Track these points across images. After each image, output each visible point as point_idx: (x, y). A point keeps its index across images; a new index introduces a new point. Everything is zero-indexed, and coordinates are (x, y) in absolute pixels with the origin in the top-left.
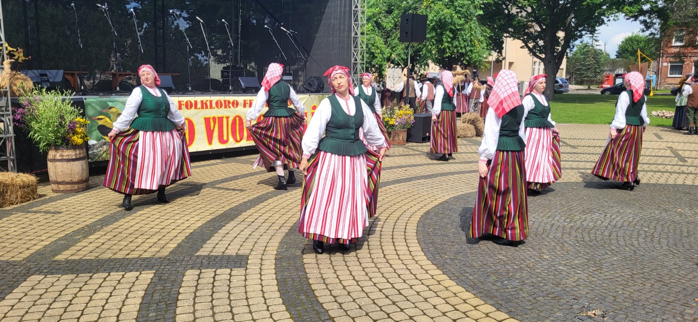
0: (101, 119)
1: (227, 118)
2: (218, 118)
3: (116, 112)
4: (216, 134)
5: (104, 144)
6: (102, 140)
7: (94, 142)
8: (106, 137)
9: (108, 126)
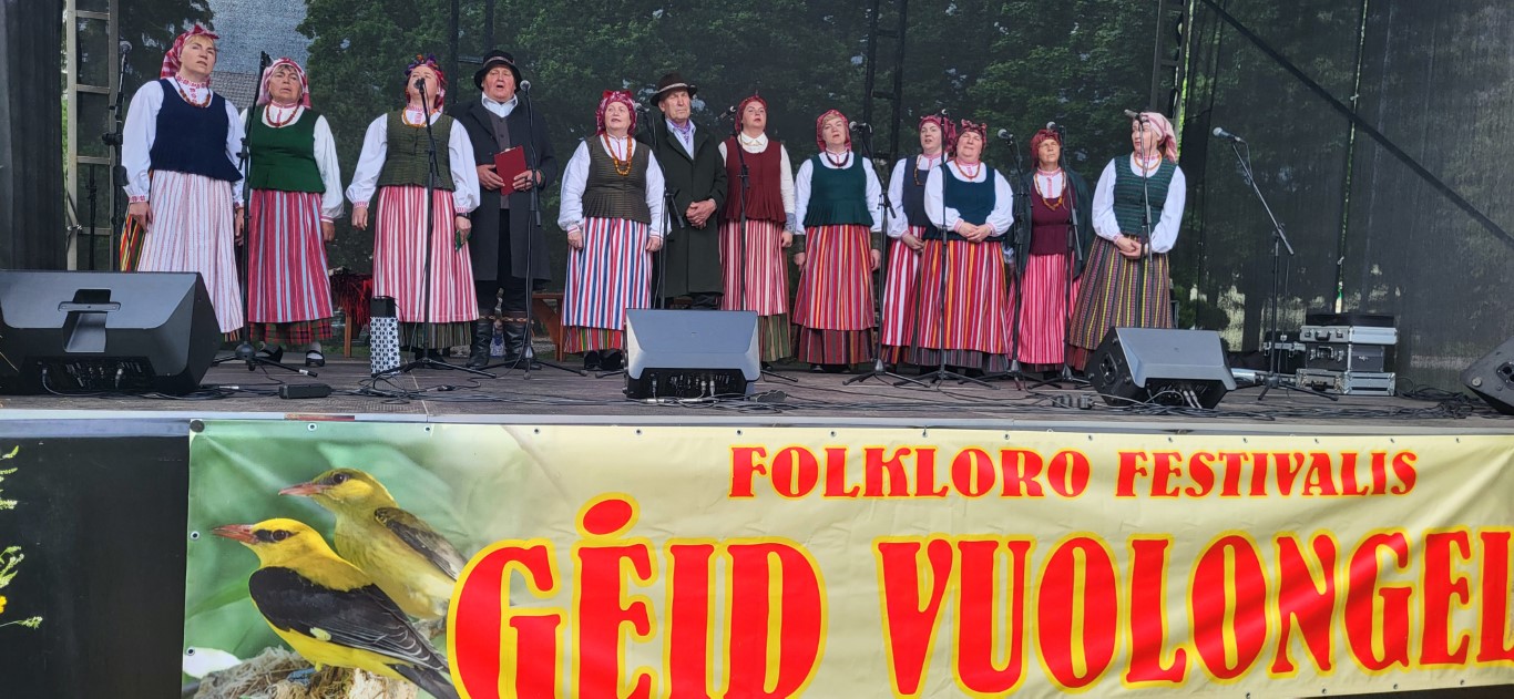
0: (280, 535)
1: (1019, 548)
2: (962, 545)
3: (368, 500)
4: (945, 634)
5: (284, 672)
6: (269, 651)
7: (225, 661)
8: (292, 637)
9: (314, 573)
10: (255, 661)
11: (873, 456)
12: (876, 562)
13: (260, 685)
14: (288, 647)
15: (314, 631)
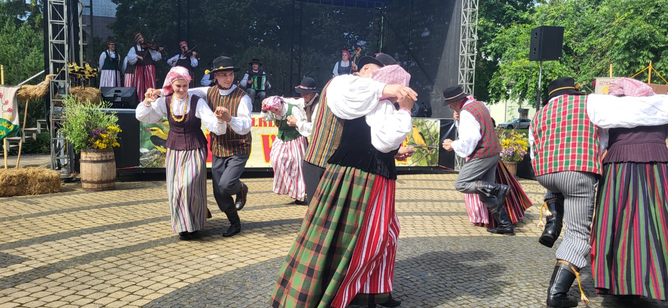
0: (155, 130)
5: (156, 153)
6: (154, 149)
7: (146, 150)
8: (157, 147)
9: (161, 137)
10: (151, 151)
11: (260, 120)
12: (261, 139)
13: (153, 155)
14: (157, 149)
15: (161, 146)
